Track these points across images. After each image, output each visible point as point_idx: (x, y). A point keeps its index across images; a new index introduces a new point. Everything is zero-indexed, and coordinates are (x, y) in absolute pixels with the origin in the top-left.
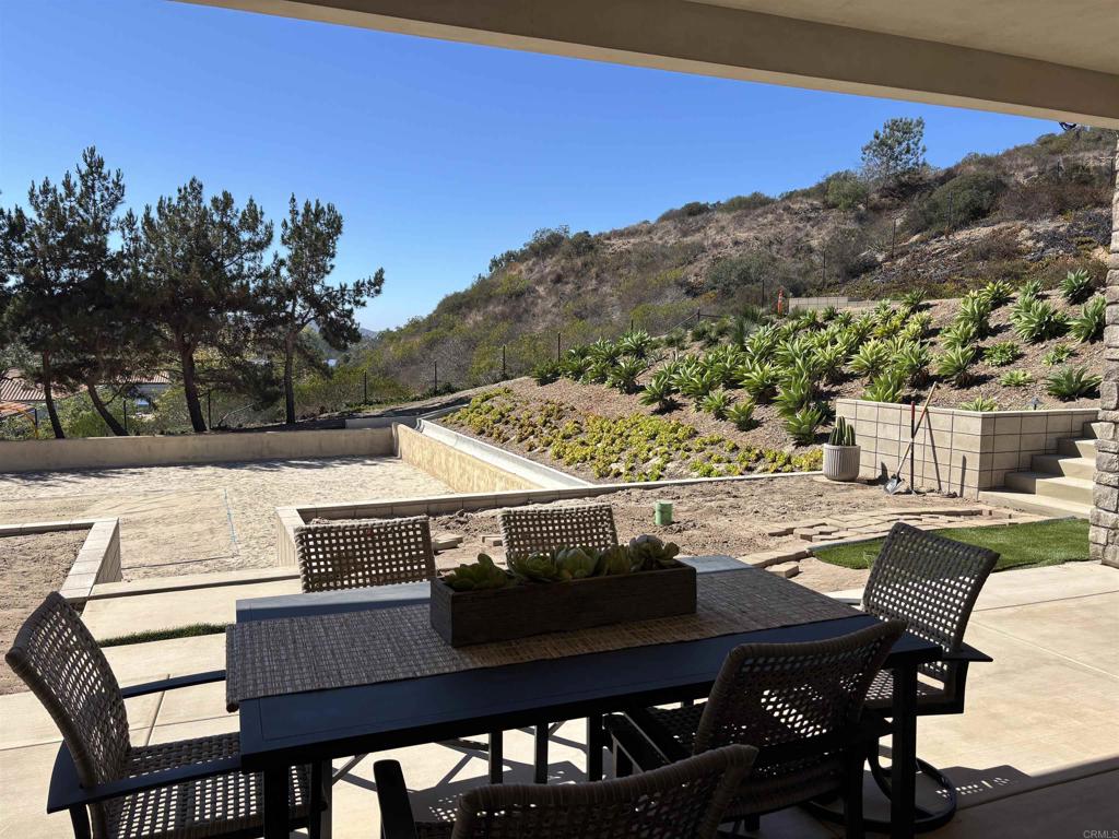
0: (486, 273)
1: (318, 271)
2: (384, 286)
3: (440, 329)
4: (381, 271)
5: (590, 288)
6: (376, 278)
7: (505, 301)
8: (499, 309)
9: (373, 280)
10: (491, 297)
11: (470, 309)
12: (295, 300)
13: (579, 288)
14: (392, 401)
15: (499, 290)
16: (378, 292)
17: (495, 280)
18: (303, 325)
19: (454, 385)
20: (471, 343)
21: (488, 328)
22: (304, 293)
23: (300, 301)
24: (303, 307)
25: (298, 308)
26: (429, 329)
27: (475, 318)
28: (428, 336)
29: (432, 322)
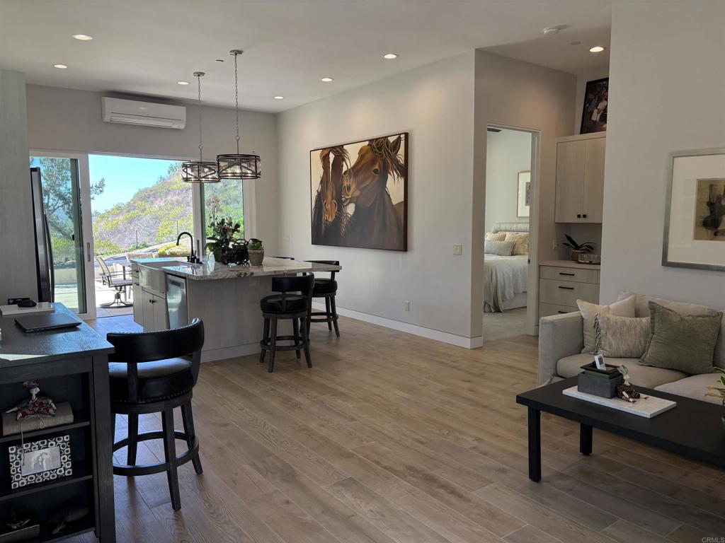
0: (165, 175)
1: (63, 180)
2: (105, 188)
3: (136, 211)
4: (103, 180)
5: (232, 186)
6: (100, 184)
7: (179, 193)
8: (175, 198)
9: (98, 185)
10: (169, 191)
11: (156, 198)
12: (49, 195)
13: (226, 185)
14: (110, 253)
15: (175, 187)
16: (101, 191)
17: (171, 180)
18: (54, 210)
19: (148, 244)
20: (157, 219)
21: (168, 210)
22: (55, 191)
23: (51, 196)
24: (54, 200)
25: (51, 201)
26: (129, 211)
27: (159, 203)
28: (128, 215)
29: (130, 207)
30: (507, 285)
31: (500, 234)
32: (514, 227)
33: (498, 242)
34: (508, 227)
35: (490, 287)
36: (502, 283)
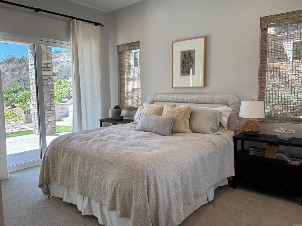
5: (24, 73)
13: (20, 73)
30: (173, 200)
31: (156, 106)
32: (170, 97)
33: (156, 117)
34: (164, 97)
35: (146, 210)
36: (167, 201)
